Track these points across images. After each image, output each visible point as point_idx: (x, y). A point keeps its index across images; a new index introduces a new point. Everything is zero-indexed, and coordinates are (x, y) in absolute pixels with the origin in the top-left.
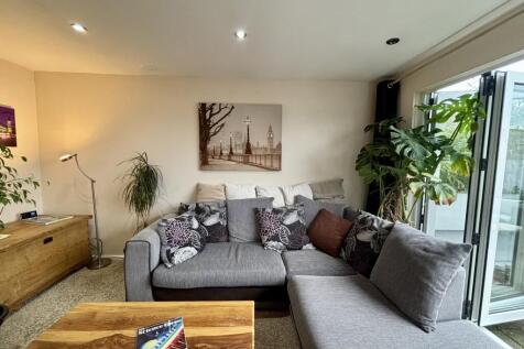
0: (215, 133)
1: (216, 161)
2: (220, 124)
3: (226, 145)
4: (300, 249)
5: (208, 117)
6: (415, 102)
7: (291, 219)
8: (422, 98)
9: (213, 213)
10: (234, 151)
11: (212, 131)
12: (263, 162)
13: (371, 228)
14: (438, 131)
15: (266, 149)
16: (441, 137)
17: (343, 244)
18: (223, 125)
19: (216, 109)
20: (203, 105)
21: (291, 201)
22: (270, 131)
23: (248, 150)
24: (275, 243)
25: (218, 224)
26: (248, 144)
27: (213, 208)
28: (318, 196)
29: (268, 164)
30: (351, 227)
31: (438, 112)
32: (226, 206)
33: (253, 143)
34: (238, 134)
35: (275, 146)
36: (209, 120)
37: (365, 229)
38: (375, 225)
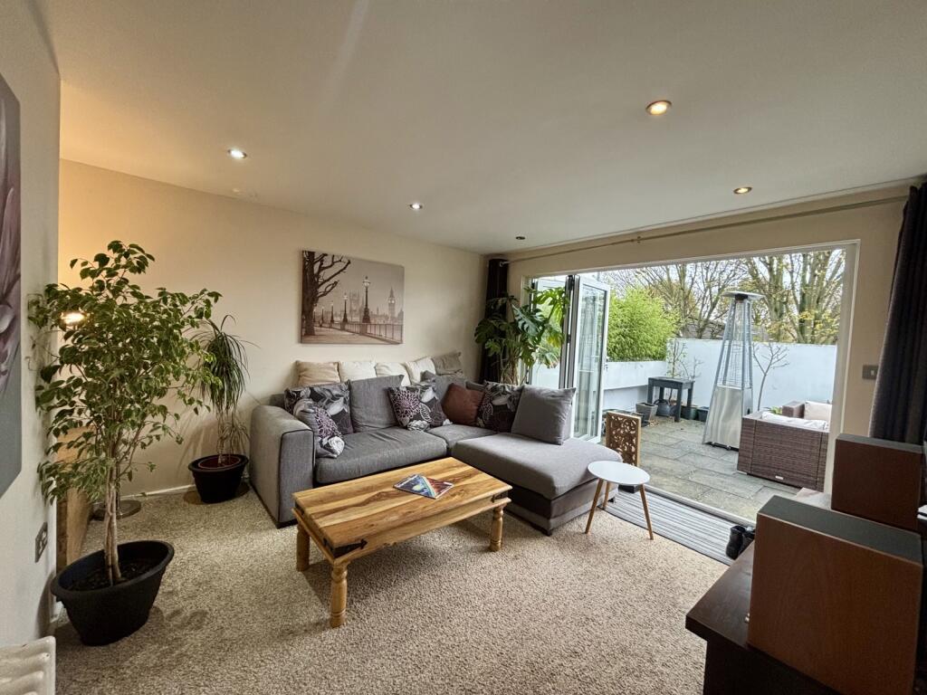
0: (325, 294)
1: (325, 331)
2: (332, 281)
3: (338, 310)
4: (441, 425)
5: (316, 270)
6: (523, 285)
7: (429, 395)
8: (527, 282)
9: (335, 398)
10: (349, 318)
11: (321, 289)
12: (383, 333)
13: (505, 393)
14: (538, 311)
15: (387, 317)
16: (541, 316)
17: (479, 413)
18: (336, 283)
19: (327, 262)
20: (311, 254)
21: (417, 378)
22: (392, 296)
23: (366, 318)
24: (418, 423)
25: (343, 411)
26: (366, 311)
27: (335, 392)
28: (441, 371)
29: (389, 335)
30: (484, 396)
31: (539, 295)
32: (350, 388)
33: (372, 309)
34: (354, 297)
35: (396, 315)
36: (318, 275)
37: (499, 395)
38: (507, 390)
